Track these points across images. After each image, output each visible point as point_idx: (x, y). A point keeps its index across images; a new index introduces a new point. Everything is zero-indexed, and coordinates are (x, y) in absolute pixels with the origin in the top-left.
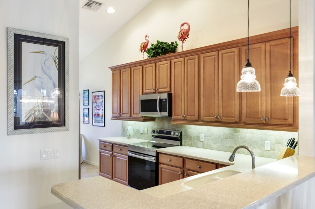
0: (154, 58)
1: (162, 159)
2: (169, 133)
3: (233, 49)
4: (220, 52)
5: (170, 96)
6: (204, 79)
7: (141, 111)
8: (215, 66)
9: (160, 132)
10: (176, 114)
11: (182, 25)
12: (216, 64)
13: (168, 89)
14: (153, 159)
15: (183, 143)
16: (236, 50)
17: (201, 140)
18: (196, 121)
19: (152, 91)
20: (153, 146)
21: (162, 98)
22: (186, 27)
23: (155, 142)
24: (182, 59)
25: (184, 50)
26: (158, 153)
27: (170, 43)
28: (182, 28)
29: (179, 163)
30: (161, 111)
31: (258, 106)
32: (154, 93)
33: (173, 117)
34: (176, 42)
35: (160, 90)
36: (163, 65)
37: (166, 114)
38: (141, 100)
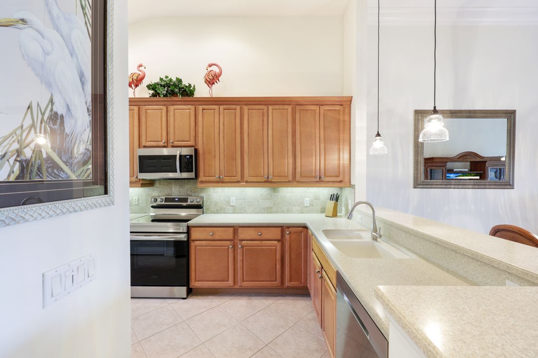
2: (186, 200)
3: (286, 107)
4: (270, 108)
5: (196, 151)
6: (248, 134)
7: (140, 172)
8: (263, 121)
9: (167, 200)
10: (206, 175)
11: (210, 66)
12: (265, 119)
13: (191, 143)
14: (183, 237)
16: (290, 108)
18: (238, 182)
19: (161, 144)
20: (153, 221)
21: (182, 154)
22: (215, 69)
23: (154, 214)
24: (216, 107)
25: (214, 96)
26: (188, 227)
27: (188, 85)
28: (210, 69)
29: (228, 234)
30: (181, 172)
32: (165, 147)
33: (200, 179)
34: (195, 85)
35: (176, 143)
36: (181, 112)
37: (192, 175)
38: (139, 156)
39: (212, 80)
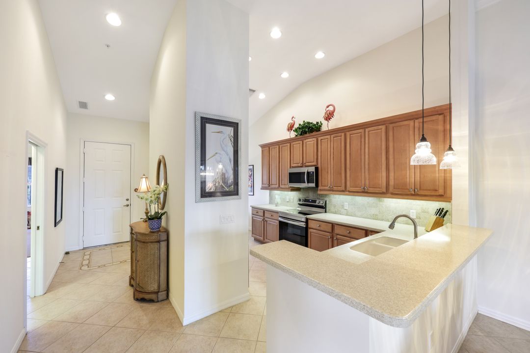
0: (301, 136)
1: (311, 224)
2: (315, 201)
3: (380, 127)
4: (367, 130)
5: (317, 169)
6: (350, 154)
7: (290, 182)
8: (361, 142)
9: (306, 200)
10: (323, 185)
11: (328, 107)
12: (363, 140)
13: (314, 163)
14: (303, 225)
15: (327, 211)
16: (383, 127)
17: (345, 208)
18: (343, 191)
19: (300, 165)
20: (299, 213)
21: (309, 171)
22: (331, 108)
23: (300, 209)
24: (328, 137)
25: (329, 129)
26: (307, 219)
27: (315, 123)
28: (327, 109)
29: (329, 228)
30: (308, 183)
31: (407, 178)
32: (301, 167)
33: (319, 188)
34: (321, 122)
35: (307, 164)
36: (310, 142)
37: (313, 185)
38: (290, 173)
39: (329, 116)
